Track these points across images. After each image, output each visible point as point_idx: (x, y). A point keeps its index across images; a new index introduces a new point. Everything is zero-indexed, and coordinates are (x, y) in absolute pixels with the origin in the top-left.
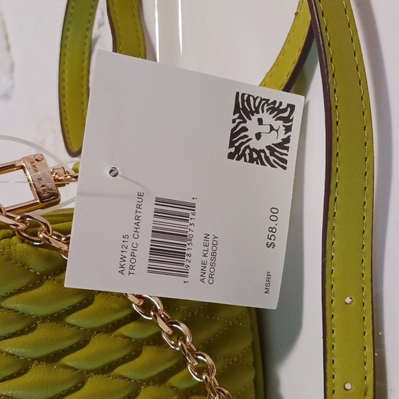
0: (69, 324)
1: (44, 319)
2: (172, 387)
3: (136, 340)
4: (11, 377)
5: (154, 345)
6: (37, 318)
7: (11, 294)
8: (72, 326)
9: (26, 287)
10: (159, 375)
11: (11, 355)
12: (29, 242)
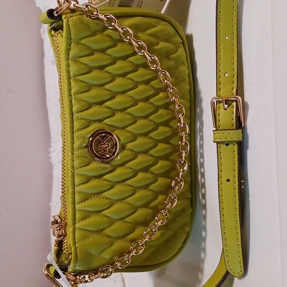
0: (108, 54)
1: (97, 51)
2: (152, 86)
3: (136, 65)
4: (85, 74)
5: (144, 68)
6: (95, 50)
7: (84, 38)
8: (109, 55)
9: (90, 35)
10: (146, 80)
11: (85, 64)
12: (90, 17)
